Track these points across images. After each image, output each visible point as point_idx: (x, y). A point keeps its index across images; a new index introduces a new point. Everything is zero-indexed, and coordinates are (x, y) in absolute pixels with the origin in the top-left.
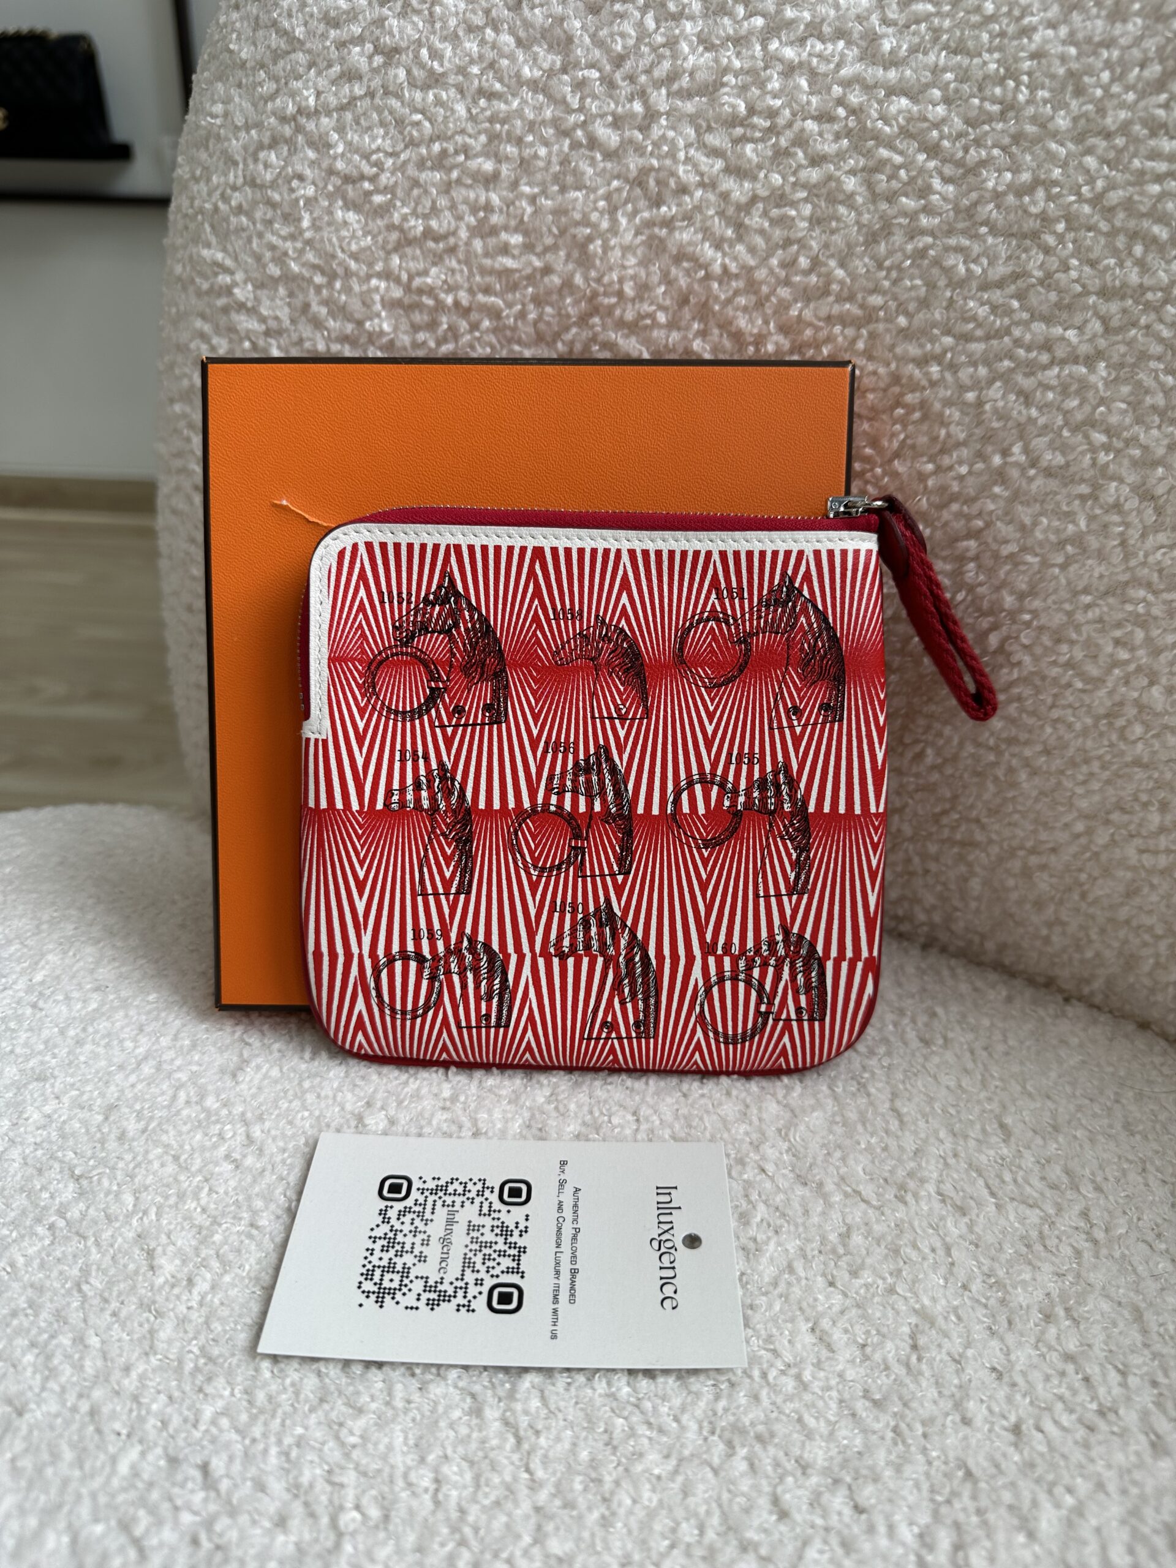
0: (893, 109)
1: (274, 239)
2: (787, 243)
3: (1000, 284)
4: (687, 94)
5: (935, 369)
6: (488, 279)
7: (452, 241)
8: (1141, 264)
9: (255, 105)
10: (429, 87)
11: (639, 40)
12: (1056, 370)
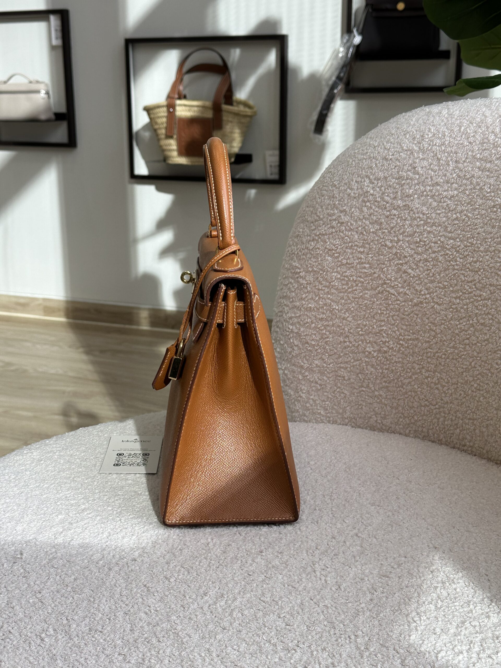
0: (449, 243)
1: (311, 262)
2: (428, 270)
3: (471, 282)
4: (407, 236)
5: (458, 301)
6: (361, 274)
7: (353, 265)
8: (497, 279)
9: (310, 231)
10: (350, 231)
11: (396, 224)
12: (482, 302)
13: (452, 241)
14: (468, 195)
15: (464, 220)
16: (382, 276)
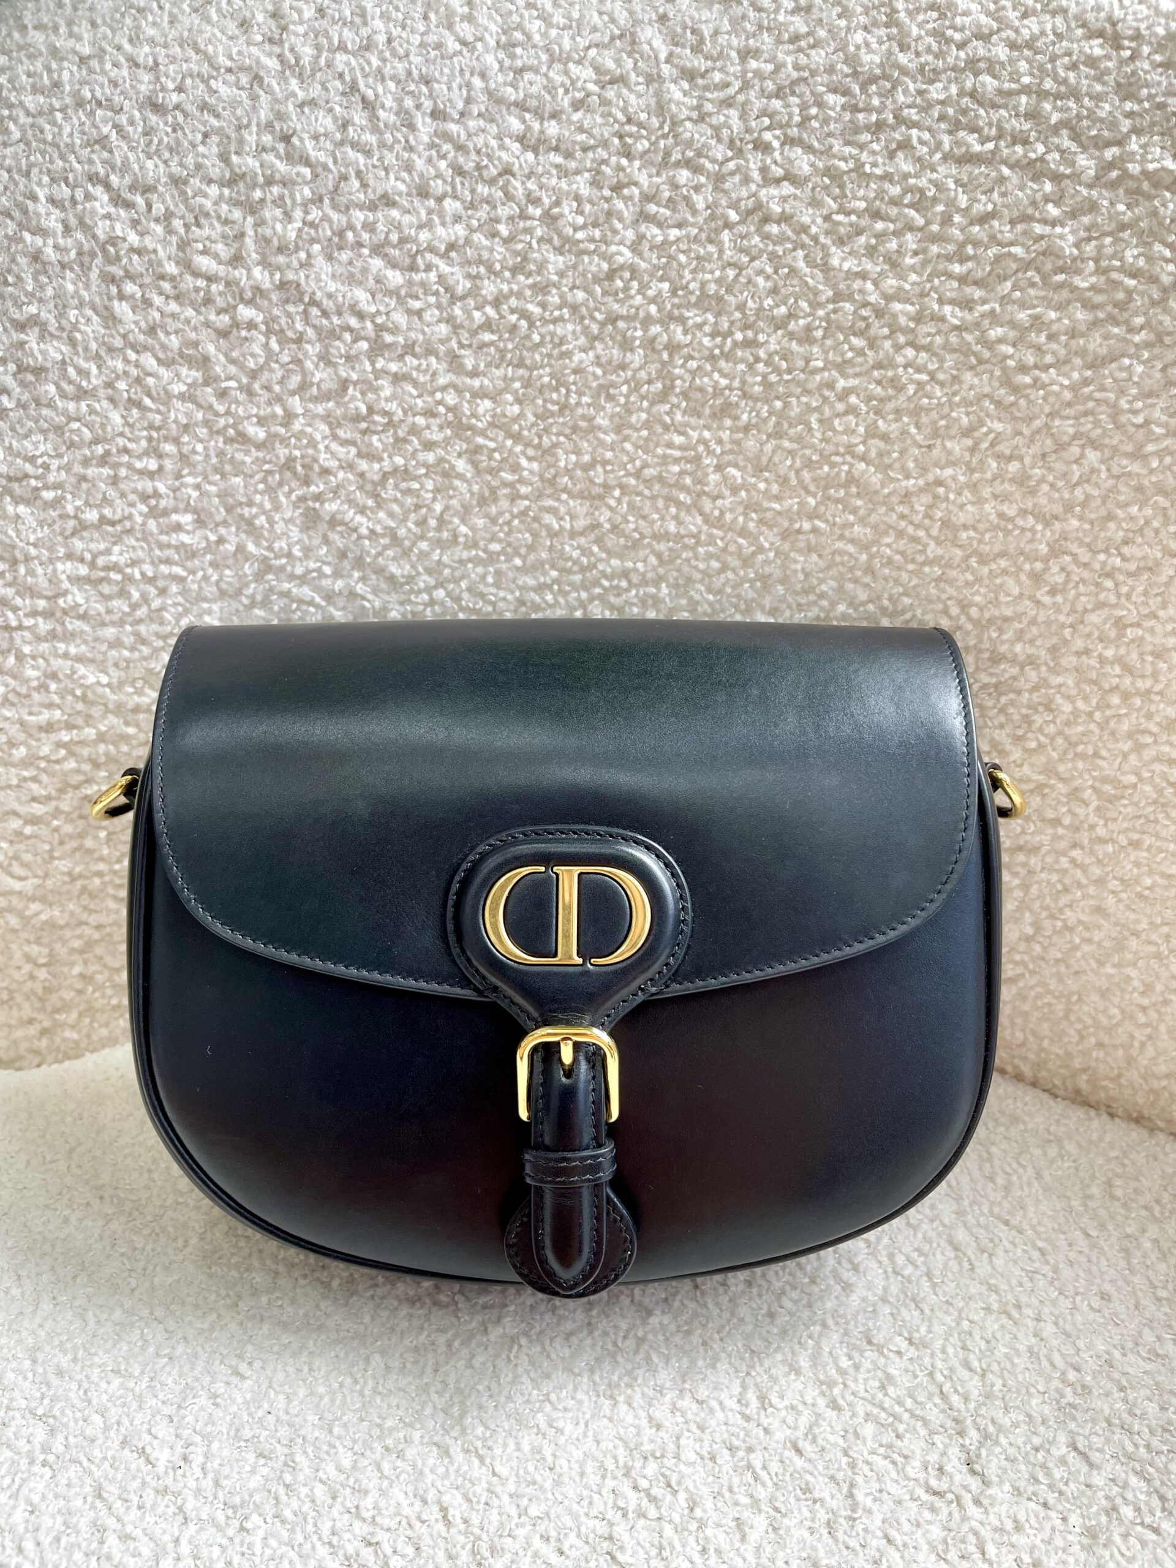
13: (487, 404)
14: (506, 241)
15: (514, 328)
16: (251, 547)
